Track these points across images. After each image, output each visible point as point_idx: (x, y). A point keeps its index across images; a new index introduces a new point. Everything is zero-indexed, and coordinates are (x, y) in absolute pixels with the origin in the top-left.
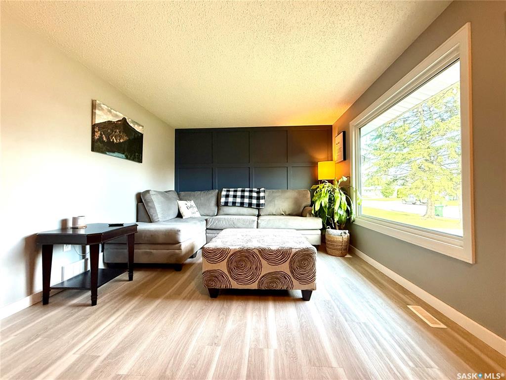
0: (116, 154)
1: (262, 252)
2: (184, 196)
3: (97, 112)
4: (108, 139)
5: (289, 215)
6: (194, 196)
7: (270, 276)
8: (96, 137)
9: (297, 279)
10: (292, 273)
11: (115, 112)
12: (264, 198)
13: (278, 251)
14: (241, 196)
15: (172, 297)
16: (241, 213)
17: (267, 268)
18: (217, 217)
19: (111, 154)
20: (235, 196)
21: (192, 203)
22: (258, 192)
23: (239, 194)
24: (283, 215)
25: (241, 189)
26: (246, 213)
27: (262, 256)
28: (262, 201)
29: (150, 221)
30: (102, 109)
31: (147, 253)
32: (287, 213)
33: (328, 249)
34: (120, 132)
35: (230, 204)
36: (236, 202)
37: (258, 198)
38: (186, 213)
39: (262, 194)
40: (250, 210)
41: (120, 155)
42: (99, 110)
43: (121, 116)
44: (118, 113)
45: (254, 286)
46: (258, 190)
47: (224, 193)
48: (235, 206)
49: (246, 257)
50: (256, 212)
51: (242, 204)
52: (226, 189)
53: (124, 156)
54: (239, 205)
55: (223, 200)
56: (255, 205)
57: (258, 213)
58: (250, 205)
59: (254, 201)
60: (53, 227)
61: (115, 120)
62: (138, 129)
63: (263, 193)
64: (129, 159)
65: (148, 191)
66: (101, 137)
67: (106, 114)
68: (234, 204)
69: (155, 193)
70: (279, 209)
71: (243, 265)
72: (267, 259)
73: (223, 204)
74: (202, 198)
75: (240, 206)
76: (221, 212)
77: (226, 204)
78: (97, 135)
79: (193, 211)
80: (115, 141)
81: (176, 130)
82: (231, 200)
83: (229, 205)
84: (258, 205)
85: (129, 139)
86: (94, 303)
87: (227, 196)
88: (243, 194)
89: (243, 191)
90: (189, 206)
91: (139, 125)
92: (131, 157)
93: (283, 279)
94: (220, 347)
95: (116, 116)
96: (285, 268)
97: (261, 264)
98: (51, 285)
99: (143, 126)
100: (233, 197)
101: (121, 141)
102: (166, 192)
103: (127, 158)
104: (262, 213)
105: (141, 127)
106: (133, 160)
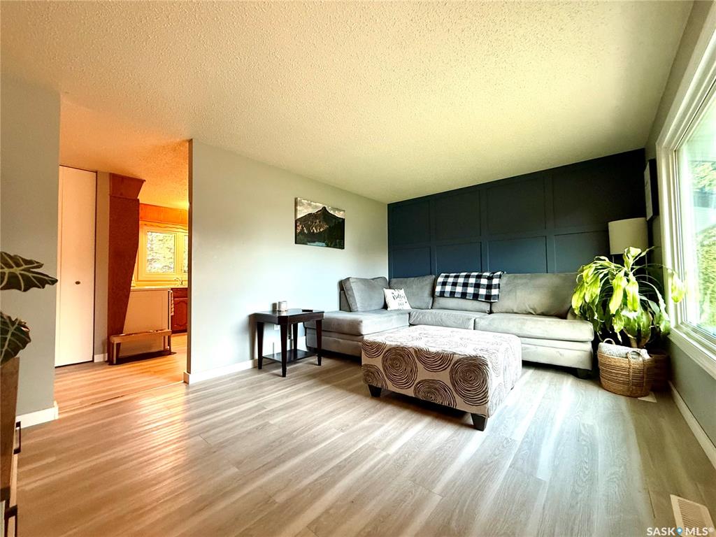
0: (317, 243)
1: (419, 352)
2: (395, 283)
3: (298, 208)
4: (309, 230)
5: (544, 314)
6: (406, 283)
7: (426, 384)
8: (298, 231)
9: (460, 395)
10: (454, 385)
11: (315, 204)
12: (498, 286)
13: (437, 354)
14: (464, 283)
15: (339, 386)
16: (464, 307)
17: (423, 374)
18: (432, 310)
19: (312, 244)
20: (455, 284)
21: (402, 292)
22: (490, 278)
23: (461, 280)
24: (532, 314)
25: (465, 274)
26: (469, 308)
27: (417, 356)
28: (494, 292)
29: (350, 310)
30: (303, 204)
31: (335, 341)
32: (539, 312)
33: (602, 379)
34: (320, 222)
35: (447, 295)
36: (455, 292)
37: (489, 287)
38: (392, 305)
39: (495, 281)
40: (476, 304)
41: (321, 244)
42: (300, 206)
43: (320, 206)
44: (318, 204)
45: (410, 392)
46: (491, 275)
47: (440, 280)
48: (454, 297)
49: (401, 355)
50: (486, 307)
51: (464, 295)
52: (444, 274)
53: (324, 244)
54: (459, 296)
55: (438, 289)
56: (484, 297)
57: (489, 309)
58: (476, 296)
59: (483, 292)
60: (266, 309)
61: (314, 211)
62: (339, 215)
63: (498, 279)
64: (330, 247)
65: (348, 278)
66: (302, 230)
67: (306, 208)
68: (452, 294)
69: (355, 280)
70: (524, 304)
71: (398, 365)
72: (424, 363)
73: (438, 295)
74: (414, 286)
75: (461, 298)
76: (436, 304)
77: (442, 294)
78: (299, 228)
79: (400, 302)
80: (315, 231)
81: (389, 205)
82: (448, 288)
83: (445, 295)
84: (488, 297)
85: (330, 227)
86: (284, 375)
87: (444, 284)
88: (466, 281)
89: (467, 277)
90: (397, 295)
91: (339, 210)
92: (331, 244)
93: (442, 391)
94: (343, 433)
95: (316, 207)
96: (444, 377)
97: (416, 367)
98: (263, 355)
99: (344, 211)
100: (452, 285)
101: (321, 230)
102: (373, 279)
103: (328, 246)
104: (494, 309)
105: (342, 212)
106: (334, 247)
